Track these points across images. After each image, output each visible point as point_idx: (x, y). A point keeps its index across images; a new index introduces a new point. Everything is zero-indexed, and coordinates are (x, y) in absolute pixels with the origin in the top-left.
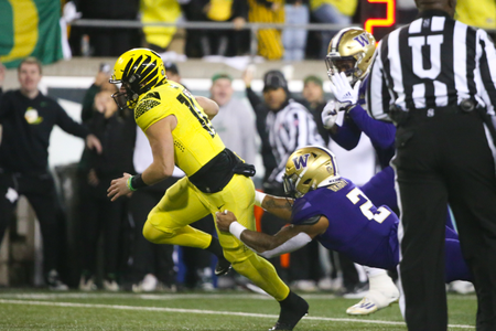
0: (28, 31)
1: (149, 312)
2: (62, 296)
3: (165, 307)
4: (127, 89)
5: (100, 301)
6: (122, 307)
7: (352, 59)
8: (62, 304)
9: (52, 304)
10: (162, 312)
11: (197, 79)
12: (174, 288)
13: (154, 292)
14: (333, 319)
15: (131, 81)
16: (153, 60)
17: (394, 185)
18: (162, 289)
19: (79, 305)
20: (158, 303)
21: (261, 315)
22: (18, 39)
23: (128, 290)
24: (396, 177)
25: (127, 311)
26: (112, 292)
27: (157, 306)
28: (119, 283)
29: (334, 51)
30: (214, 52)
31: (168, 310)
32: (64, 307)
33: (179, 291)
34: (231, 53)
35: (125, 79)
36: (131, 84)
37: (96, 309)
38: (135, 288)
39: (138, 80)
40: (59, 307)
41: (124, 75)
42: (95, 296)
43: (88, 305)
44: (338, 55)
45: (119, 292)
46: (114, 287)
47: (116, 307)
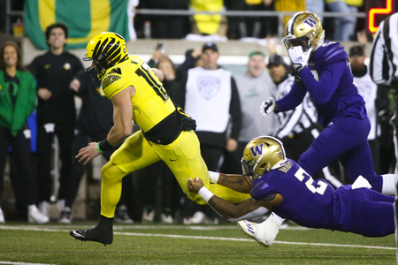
0: (102, 18)
1: (196, 240)
2: (128, 227)
3: (209, 236)
4: (97, 65)
5: (157, 232)
6: (175, 236)
7: (305, 38)
8: (128, 234)
9: (120, 233)
10: (206, 240)
11: (235, 56)
12: (216, 221)
13: (201, 224)
14: (342, 246)
15: (99, 58)
16: (116, 41)
17: (392, 138)
18: (207, 222)
19: (141, 234)
20: (204, 233)
21: (285, 243)
22: (94, 25)
23: (180, 223)
24: (395, 132)
25: (179, 239)
26: (167, 224)
27: (204, 235)
28: (173, 217)
29: (290, 35)
30: (250, 35)
31: (212, 238)
32: (130, 236)
33: (221, 224)
34: (262, 35)
35: (95, 57)
36: (99, 61)
37: (154, 237)
38: (186, 221)
39: (105, 58)
40: (126, 236)
41: (94, 54)
42: (154, 227)
43: (148, 235)
44: (294, 37)
45: (173, 224)
46: (169, 220)
47: (171, 236)
